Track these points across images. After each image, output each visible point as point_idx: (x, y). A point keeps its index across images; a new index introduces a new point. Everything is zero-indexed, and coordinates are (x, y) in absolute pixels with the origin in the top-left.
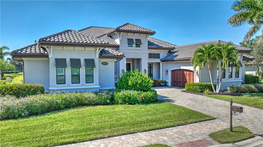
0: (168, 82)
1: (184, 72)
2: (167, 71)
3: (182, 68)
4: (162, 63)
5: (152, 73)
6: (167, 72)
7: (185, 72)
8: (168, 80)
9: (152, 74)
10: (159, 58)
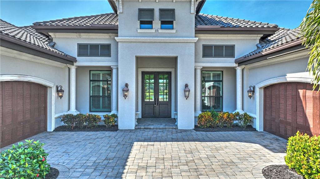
0: (256, 118)
1: (300, 90)
2: (252, 89)
3: (292, 77)
4: (243, 70)
5: (221, 95)
6: (254, 92)
7: (301, 92)
8: (255, 114)
9: (222, 97)
10: (232, 55)
